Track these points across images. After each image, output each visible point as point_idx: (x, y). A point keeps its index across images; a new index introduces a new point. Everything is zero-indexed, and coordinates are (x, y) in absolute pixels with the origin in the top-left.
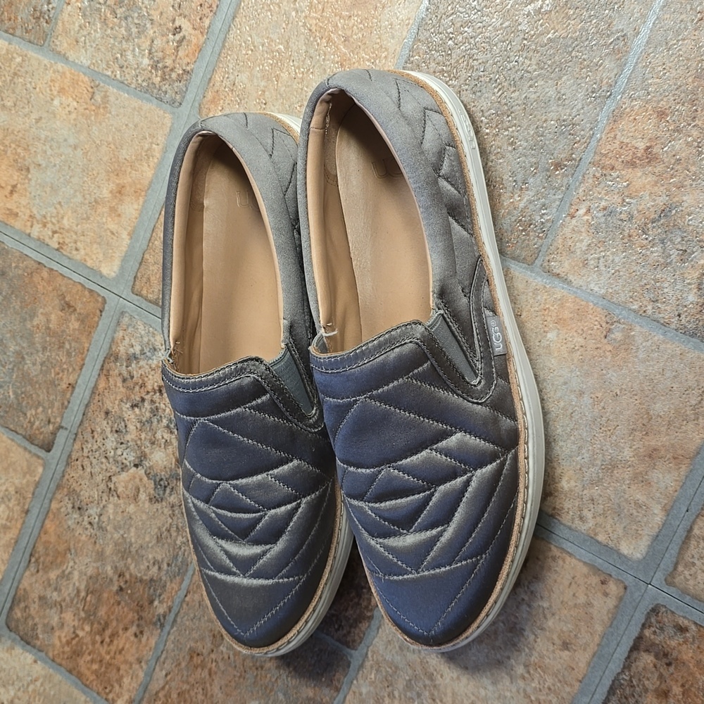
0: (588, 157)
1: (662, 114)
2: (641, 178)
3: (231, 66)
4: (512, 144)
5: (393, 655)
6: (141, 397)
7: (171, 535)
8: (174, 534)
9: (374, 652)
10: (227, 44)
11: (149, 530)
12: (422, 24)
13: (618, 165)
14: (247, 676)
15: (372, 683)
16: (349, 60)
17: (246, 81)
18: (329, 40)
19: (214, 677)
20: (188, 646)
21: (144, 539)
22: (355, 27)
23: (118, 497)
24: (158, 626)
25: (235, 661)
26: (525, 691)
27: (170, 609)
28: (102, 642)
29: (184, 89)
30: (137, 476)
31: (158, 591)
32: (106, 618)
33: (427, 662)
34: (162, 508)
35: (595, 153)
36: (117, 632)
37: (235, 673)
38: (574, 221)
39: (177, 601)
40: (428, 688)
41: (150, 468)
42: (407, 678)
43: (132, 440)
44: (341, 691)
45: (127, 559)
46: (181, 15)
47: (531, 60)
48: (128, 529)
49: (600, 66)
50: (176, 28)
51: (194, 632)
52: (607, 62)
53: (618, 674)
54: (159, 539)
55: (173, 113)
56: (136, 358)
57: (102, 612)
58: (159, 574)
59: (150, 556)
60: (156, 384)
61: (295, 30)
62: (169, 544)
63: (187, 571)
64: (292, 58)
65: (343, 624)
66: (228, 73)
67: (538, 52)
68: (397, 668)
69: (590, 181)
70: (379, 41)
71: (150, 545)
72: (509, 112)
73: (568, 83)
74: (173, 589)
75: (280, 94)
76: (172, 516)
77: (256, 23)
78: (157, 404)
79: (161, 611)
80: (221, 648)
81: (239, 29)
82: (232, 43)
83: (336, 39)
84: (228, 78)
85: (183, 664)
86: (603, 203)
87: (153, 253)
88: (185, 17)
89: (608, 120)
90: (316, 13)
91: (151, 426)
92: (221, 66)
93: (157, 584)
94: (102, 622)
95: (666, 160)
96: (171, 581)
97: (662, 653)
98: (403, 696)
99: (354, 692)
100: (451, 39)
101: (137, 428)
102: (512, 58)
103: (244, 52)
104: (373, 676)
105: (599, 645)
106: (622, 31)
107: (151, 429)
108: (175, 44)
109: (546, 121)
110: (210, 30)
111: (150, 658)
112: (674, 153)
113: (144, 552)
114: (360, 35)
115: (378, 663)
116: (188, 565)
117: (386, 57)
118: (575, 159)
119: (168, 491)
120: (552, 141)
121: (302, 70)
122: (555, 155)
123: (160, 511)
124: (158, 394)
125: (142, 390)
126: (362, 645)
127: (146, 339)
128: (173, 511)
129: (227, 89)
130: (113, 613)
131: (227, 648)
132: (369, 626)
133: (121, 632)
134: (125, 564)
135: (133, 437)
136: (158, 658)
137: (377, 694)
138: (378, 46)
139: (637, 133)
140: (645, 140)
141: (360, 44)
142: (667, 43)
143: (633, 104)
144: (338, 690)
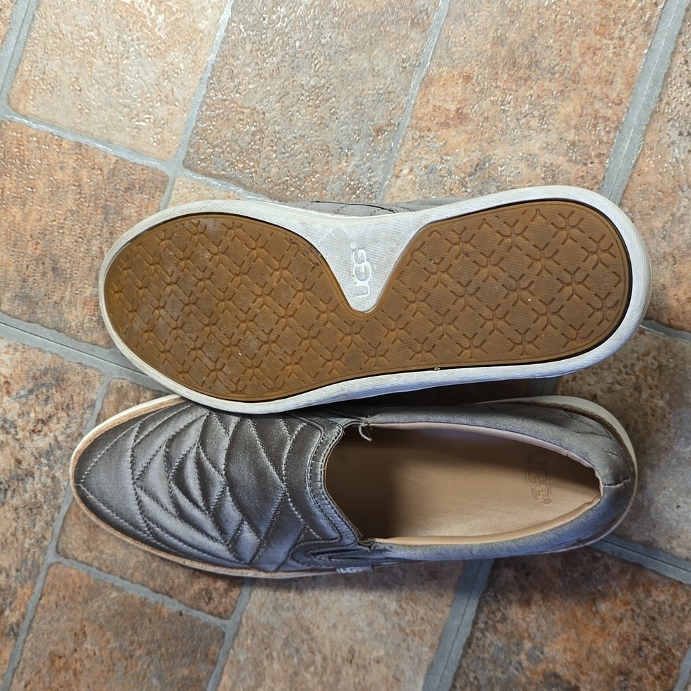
0: (407, 121)
1: (468, 78)
2: (454, 136)
3: (39, 55)
4: (334, 114)
5: (268, 617)
7: (17, 539)
8: (21, 538)
9: (247, 618)
10: (32, 34)
12: (235, 7)
13: (433, 126)
14: (117, 668)
15: (249, 649)
16: (165, 43)
17: (56, 69)
18: (142, 25)
19: (80, 677)
20: (48, 651)
24: (12, 637)
25: (101, 657)
26: (399, 626)
27: (23, 616)
31: (9, 600)
33: (303, 617)
34: (4, 512)
35: (412, 117)
37: (103, 668)
38: (399, 181)
39: (31, 607)
40: (305, 642)
42: (284, 636)
44: (218, 663)
47: (343, 35)
49: (407, 38)
51: (53, 635)
52: (413, 34)
54: (4, 545)
58: (7, 582)
61: (104, 17)
62: (16, 549)
63: (39, 573)
64: (104, 44)
65: (213, 596)
66: (37, 62)
67: (349, 28)
68: (272, 628)
69: (410, 143)
70: (192, 24)
72: (328, 85)
73: (380, 55)
74: (25, 594)
75: (95, 80)
76: (17, 519)
77: (62, 12)
79: (13, 620)
80: (85, 645)
81: (45, 19)
82: (38, 32)
83: (149, 24)
84: (37, 67)
85: (44, 671)
86: (424, 162)
89: (420, 86)
92: (28, 55)
93: (6, 592)
95: (476, 119)
96: (22, 587)
97: (520, 565)
98: (281, 656)
99: (232, 662)
100: (264, 19)
102: (326, 35)
103: (52, 41)
104: (249, 642)
105: (463, 568)
109: (363, 90)
110: (12, 20)
111: (5, 671)
112: (481, 112)
115: (253, 628)
116: (39, 567)
117: (201, 39)
118: (394, 125)
119: (9, 493)
120: (371, 109)
121: (116, 55)
122: (375, 121)
126: (235, 613)
128: (18, 514)
131: (92, 645)
132: (240, 593)
136: (15, 670)
137: (255, 659)
138: (192, 30)
139: (448, 97)
140: (455, 103)
141: (174, 27)
142: (465, 15)
143: (441, 70)
144: (214, 663)
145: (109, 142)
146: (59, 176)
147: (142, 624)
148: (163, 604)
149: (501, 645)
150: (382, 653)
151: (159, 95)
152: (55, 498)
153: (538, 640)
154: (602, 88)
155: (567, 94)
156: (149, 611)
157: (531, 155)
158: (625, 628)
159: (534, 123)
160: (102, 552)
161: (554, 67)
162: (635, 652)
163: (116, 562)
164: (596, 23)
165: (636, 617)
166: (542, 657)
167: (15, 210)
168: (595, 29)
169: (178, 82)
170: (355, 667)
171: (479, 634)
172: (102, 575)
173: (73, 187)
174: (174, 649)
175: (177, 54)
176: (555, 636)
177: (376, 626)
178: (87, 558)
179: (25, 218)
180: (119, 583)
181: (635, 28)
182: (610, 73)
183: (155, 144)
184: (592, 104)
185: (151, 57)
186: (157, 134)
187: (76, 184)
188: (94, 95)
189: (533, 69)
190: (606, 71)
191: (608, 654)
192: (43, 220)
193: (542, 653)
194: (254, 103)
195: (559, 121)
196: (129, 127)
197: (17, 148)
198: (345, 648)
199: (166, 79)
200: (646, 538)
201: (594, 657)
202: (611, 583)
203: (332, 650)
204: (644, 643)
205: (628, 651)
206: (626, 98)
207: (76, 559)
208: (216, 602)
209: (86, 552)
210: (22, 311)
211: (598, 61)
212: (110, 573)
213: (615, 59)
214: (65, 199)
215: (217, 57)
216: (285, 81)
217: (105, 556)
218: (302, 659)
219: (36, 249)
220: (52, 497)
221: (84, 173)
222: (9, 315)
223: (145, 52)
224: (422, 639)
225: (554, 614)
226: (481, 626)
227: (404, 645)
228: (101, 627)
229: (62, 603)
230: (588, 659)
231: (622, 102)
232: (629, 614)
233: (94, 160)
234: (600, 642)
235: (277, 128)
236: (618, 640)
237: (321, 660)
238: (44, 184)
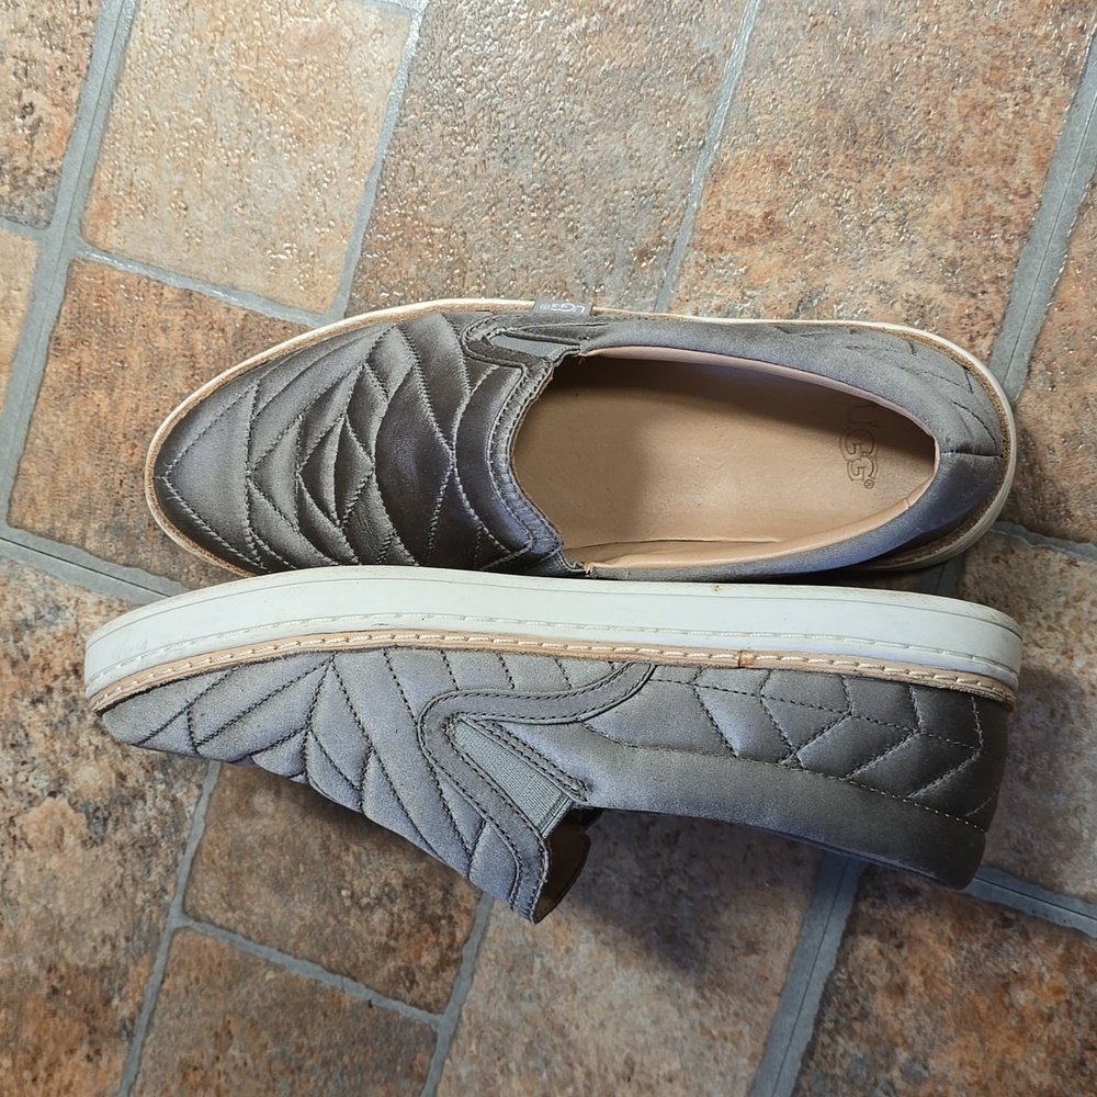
0: (686, 237)
1: (780, 165)
2: (763, 259)
3: (123, 157)
4: (572, 230)
5: (500, 1010)
6: (47, 686)
7: (125, 893)
8: (130, 890)
9: (470, 1012)
10: (111, 124)
11: (88, 891)
12: (413, 68)
13: (729, 244)
14: (278, 1086)
15: (474, 1058)
16: (309, 129)
17: (149, 177)
18: (274, 103)
20: (178, 1059)
21: (82, 906)
22: (311, 80)
23: (30, 847)
24: (124, 1038)
25: (255, 1068)
26: (701, 1024)
27: (140, 1007)
28: (34, 1080)
29: (52, 200)
30: (56, 810)
31: (117, 983)
32: (35, 1040)
33: (553, 1011)
34: (105, 853)
35: (694, 230)
36: (58, 1060)
37: (259, 1085)
39: (149, 995)
40: (559, 1049)
41: (76, 793)
42: (526, 1040)
43: (41, 755)
44: (429, 1078)
45: (57, 942)
46: (30, 86)
47: (582, 105)
48: (54, 895)
49: (683, 104)
50: (26, 107)
51: (183, 1035)
52: (692, 97)
53: (831, 974)
54: (106, 901)
55: (39, 239)
56: (29, 626)
57: (28, 1033)
58: (114, 956)
59: (96, 931)
60: (67, 662)
61: (218, 94)
62: (124, 908)
63: (159, 943)
64: (219, 135)
65: (417, 978)
66: (120, 168)
67: (591, 93)
68: (508, 1028)
69: (692, 271)
70: (350, 97)
71: (93, 914)
72: (562, 185)
73: (641, 133)
74: (140, 975)
75: (207, 192)
76: (123, 862)
77: (154, 88)
78: (74, 693)
79: (125, 1012)
80: (231, 1051)
81: (128, 100)
82: (120, 121)
83: (284, 101)
84: (120, 175)
85: (173, 1089)
86: (716, 301)
87: (35, 459)
88: (37, 89)
89: (706, 180)
90: (247, 63)
91: (68, 728)
92: (106, 157)
93: (113, 972)
94: (30, 1048)
95: (795, 229)
96: (136, 964)
97: (888, 932)
98: (523, 1069)
99: (449, 1078)
100: (459, 85)
101: (46, 735)
102: (555, 105)
103: (141, 134)
104: (473, 1048)
105: (798, 937)
106: (708, 51)
107: (69, 734)
108: (27, 132)
109: (616, 191)
110: (81, 105)
111: (117, 1089)
112: (804, 218)
113: (83, 927)
114: (320, 91)
115: (478, 1026)
116: (159, 934)
117: (364, 120)
118: (666, 243)
119: (110, 824)
120: (629, 220)
121: (238, 152)
122: (637, 240)
123: (102, 859)
124: (73, 677)
125: (46, 675)
126: (451, 1004)
127: (41, 595)
128: (124, 855)
129: (121, 193)
130: (46, 1031)
131: (241, 1051)
132: (457, 974)
133: (63, 1058)
134: (56, 951)
135: (41, 750)
136: (131, 1087)
137: (484, 1074)
138: (350, 106)
139: (749, 195)
140: (762, 204)
141: (322, 104)
142: (773, 63)
143: (737, 154)
144: (422, 1079)
145: (232, 288)
146: (161, 342)
147: (313, 1020)
148: (343, 990)
149: (861, 1055)
150: (676, 1065)
151: (305, 212)
152: (176, 831)
153: (918, 1048)
154: (997, 171)
155: (940, 184)
156: (322, 1000)
157: (884, 283)
158: (1058, 1031)
159: (889, 232)
160: (250, 912)
161: (919, 140)
162: (1075, 1068)
163: (271, 925)
164: (985, 65)
165: (1075, 1014)
166: (926, 1074)
167: (99, 395)
168: (984, 76)
169: (334, 190)
170: (635, 1088)
171: (826, 1040)
172: (252, 947)
173: (183, 359)
174: (361, 1058)
175: (329, 146)
176: (946, 1043)
177: (665, 1025)
178: (228, 920)
179: (114, 409)
180: (277, 958)
181: (1049, 70)
182: (1009, 146)
183: (302, 288)
184: (982, 197)
185: (289, 152)
186: (303, 272)
187: (187, 353)
188: (207, 215)
189: (884, 145)
190: (1004, 144)
191: (1030, 1071)
192: (141, 411)
193: (926, 1068)
194: (448, 218)
195: (928, 227)
196: (261, 263)
197: (97, 301)
198: (620, 1059)
199: (314, 186)
200: (1086, 890)
201: (1008, 1074)
202: (1034, 961)
203: (600, 1062)
204: (1088, 1054)
205: (1063, 1066)
206: (1037, 185)
207: (212, 922)
208: (422, 988)
209: (226, 911)
210: (117, 549)
211: (990, 128)
212: (263, 943)
213: (1018, 122)
214: (171, 377)
215: (389, 148)
216: (496, 180)
217: (254, 918)
218: (555, 1074)
219: (132, 454)
220: (173, 830)
221: (198, 336)
222: (98, 556)
223: (281, 144)
224: (736, 1045)
225: (943, 1008)
226: (829, 1025)
227: (709, 1055)
228: (253, 1025)
229: (194, 988)
230: (999, 1079)
231: (1030, 193)
232: (1063, 1008)
233: (211, 316)
234: (1018, 1052)
235: (485, 256)
236: (1047, 1048)
237: (583, 1077)
238: (139, 355)
